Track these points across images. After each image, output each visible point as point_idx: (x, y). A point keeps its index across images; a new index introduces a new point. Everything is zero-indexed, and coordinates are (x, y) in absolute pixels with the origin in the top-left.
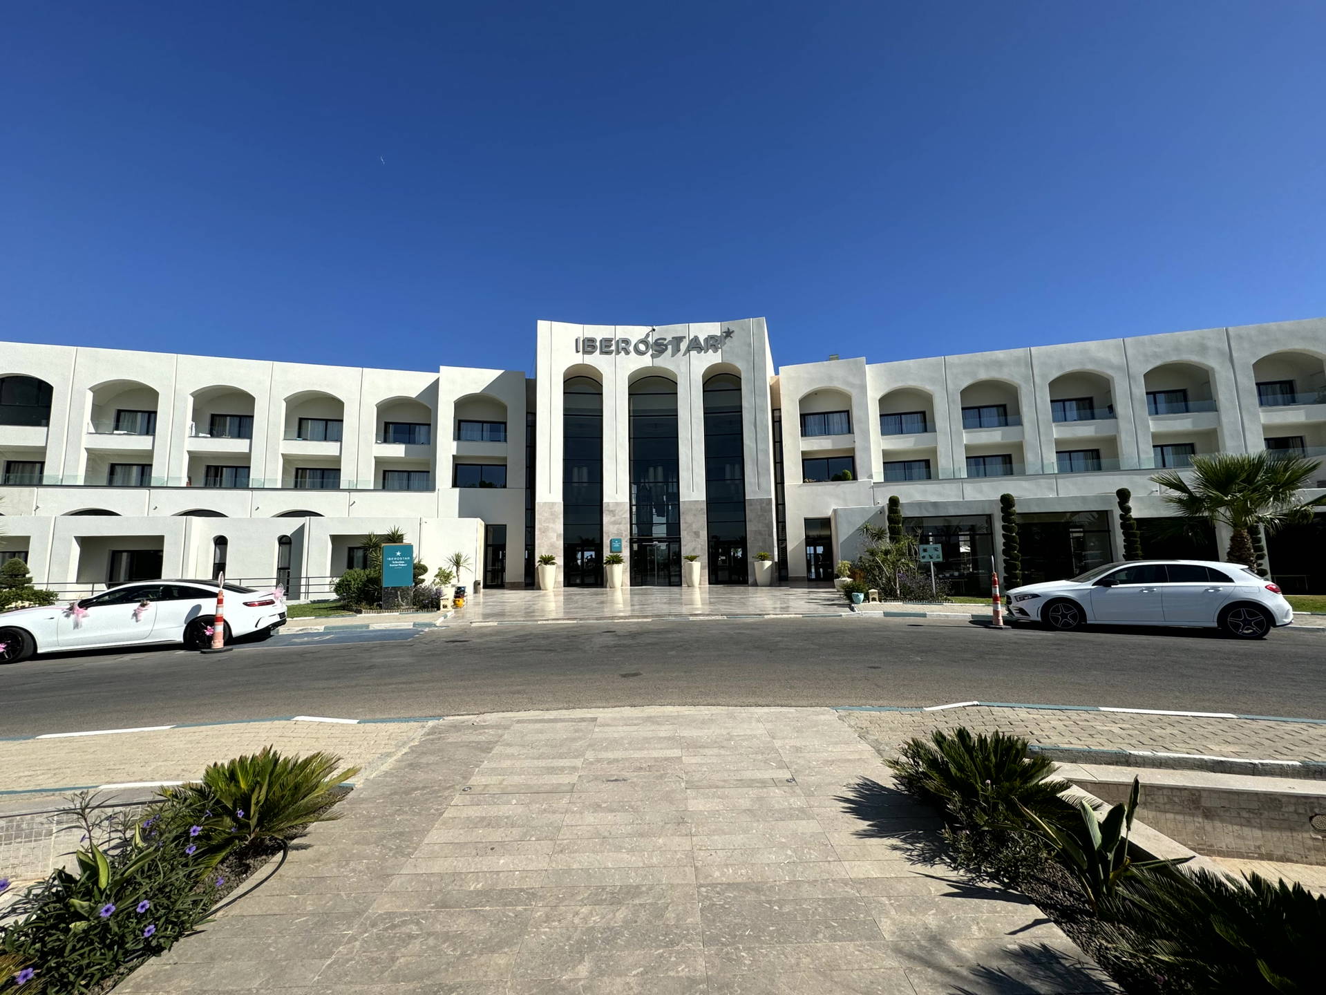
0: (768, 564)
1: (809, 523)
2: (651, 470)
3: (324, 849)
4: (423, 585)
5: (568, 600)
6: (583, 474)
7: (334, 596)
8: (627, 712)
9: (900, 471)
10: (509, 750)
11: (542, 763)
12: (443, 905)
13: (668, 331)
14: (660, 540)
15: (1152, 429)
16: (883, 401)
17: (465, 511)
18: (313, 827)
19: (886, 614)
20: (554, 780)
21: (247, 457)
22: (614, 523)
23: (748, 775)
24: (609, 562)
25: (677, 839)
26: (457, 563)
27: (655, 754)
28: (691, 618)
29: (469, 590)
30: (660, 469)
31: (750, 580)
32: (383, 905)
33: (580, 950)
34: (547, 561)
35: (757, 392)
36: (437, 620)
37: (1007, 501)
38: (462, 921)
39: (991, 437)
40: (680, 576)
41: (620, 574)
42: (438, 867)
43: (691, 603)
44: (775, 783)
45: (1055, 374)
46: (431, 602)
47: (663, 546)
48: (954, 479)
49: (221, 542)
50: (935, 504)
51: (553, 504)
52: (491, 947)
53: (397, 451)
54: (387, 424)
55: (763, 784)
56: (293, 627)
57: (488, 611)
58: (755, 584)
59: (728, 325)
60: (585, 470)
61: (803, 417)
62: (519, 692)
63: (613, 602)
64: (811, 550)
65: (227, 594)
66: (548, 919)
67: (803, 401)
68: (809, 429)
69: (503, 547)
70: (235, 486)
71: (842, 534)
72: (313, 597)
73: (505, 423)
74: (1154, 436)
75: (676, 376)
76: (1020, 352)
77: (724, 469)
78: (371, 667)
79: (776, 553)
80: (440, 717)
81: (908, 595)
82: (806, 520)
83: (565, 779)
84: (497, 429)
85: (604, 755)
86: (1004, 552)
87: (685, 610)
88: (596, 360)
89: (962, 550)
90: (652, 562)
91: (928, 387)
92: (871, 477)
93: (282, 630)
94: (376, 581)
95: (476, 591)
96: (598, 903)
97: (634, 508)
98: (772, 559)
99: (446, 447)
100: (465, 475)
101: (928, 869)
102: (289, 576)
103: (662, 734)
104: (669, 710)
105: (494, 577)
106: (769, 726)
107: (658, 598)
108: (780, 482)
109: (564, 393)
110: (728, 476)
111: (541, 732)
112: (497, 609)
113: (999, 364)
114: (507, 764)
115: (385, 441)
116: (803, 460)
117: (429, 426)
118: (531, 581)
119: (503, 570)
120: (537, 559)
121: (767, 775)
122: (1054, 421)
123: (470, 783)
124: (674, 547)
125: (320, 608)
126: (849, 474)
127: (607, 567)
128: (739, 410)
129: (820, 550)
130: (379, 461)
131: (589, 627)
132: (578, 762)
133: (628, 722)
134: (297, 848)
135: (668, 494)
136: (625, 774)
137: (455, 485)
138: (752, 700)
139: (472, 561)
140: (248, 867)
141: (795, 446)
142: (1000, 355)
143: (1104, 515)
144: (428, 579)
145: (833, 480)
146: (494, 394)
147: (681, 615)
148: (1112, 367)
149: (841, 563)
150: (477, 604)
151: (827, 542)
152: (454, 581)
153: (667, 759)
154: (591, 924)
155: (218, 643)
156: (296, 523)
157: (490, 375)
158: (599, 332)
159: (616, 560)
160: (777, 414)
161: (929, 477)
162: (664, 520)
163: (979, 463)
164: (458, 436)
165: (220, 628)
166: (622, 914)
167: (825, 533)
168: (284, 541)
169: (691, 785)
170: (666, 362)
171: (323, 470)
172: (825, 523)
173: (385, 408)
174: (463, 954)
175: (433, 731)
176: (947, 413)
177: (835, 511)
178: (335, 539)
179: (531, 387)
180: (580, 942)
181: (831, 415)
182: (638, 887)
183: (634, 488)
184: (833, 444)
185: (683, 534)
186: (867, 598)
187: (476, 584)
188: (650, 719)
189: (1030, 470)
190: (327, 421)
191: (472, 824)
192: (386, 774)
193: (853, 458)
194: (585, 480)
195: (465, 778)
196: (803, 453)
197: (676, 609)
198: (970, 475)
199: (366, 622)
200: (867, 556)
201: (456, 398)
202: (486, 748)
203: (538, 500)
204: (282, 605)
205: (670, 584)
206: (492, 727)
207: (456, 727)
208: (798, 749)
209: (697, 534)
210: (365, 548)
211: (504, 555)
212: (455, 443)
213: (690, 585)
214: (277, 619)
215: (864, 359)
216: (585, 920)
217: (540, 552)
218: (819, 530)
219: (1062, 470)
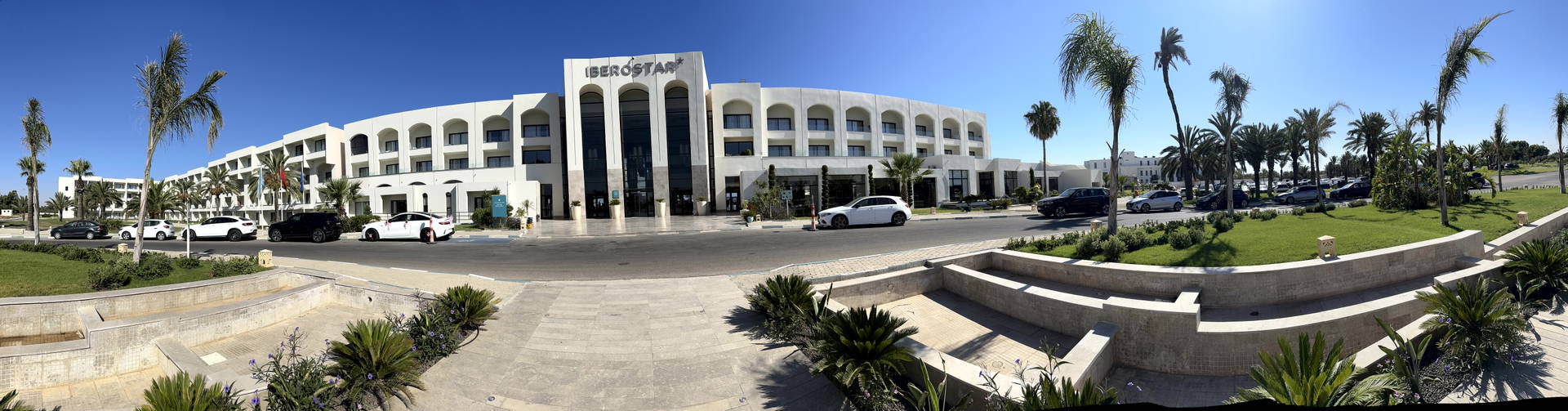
0: (704, 203)
1: (728, 179)
2: (635, 148)
3: (493, 332)
4: (512, 216)
5: (589, 225)
6: (594, 153)
7: (471, 222)
8: (622, 282)
9: (776, 151)
10: (565, 299)
11: (580, 306)
12: (544, 363)
13: (642, 59)
14: (642, 190)
15: (883, 139)
16: (769, 110)
17: (530, 177)
18: (486, 322)
19: (763, 227)
20: (586, 314)
21: (430, 156)
22: (614, 181)
23: (681, 310)
24: (612, 204)
25: (645, 342)
26: (527, 205)
27: (635, 303)
28: (660, 234)
29: (534, 220)
30: (640, 149)
31: (694, 212)
32: (519, 359)
33: (600, 387)
34: (576, 204)
35: (698, 100)
36: (522, 234)
37: (825, 169)
38: (552, 370)
39: (820, 135)
40: (654, 211)
41: (619, 211)
42: (539, 347)
43: (661, 225)
44: (694, 313)
45: (849, 107)
46: (516, 225)
47: (644, 194)
48: (802, 157)
49: (425, 196)
50: (792, 170)
51: (578, 171)
52: (565, 382)
53: (493, 146)
54: (488, 132)
55: (689, 314)
56: (457, 235)
57: (545, 230)
58: (697, 215)
59: (679, 55)
60: (595, 151)
61: (725, 116)
62: (567, 271)
63: (615, 226)
64: (728, 195)
65: (433, 219)
66: (586, 373)
67: (725, 107)
68: (729, 124)
69: (551, 197)
70: (427, 170)
71: (745, 185)
72: (462, 222)
73: (549, 125)
74: (884, 142)
75: (648, 88)
76: (835, 92)
77: (679, 148)
78: (494, 255)
79: (709, 197)
80: (530, 281)
81: (776, 217)
82: (726, 178)
83: (591, 314)
84: (544, 129)
85: (609, 303)
86: (822, 194)
87: (657, 229)
88: (599, 81)
89: (806, 194)
90: (637, 203)
91: (792, 104)
92: (761, 154)
93: (453, 236)
94: (489, 214)
95: (537, 220)
96: (609, 368)
97: (626, 172)
98: (707, 200)
99: (518, 142)
100: (530, 157)
101: (758, 341)
102: (451, 210)
103: (639, 293)
104: (643, 281)
105: (546, 213)
106: (695, 286)
107: (641, 225)
108: (711, 156)
109: (581, 104)
110: (681, 152)
111: (578, 291)
112: (550, 230)
113: (825, 96)
114: (564, 305)
115: (488, 141)
116: (725, 143)
117: (509, 130)
118: (567, 215)
119: (551, 209)
120: (570, 203)
121: (691, 310)
122: (848, 130)
123: (548, 312)
124: (650, 194)
125: (465, 227)
126: (750, 152)
127: (611, 207)
128: (687, 110)
129: (735, 195)
130: (485, 152)
131: (602, 240)
132: (598, 306)
133: (622, 287)
134: (482, 330)
135: (646, 164)
136: (621, 312)
137: (523, 163)
138: (687, 274)
139: (534, 204)
140: (466, 334)
141: (721, 134)
142: (827, 91)
143: (863, 176)
144: (514, 213)
145: (742, 155)
146: (542, 108)
147: (653, 232)
148: (870, 107)
149: (744, 201)
150: (538, 227)
151: (737, 190)
152: (525, 215)
153: (641, 305)
154: (604, 376)
155: (432, 240)
156: (452, 186)
157: (539, 97)
158: (599, 62)
159: (617, 203)
160: (710, 114)
161: (791, 155)
162: (644, 179)
163: (816, 149)
164: (524, 135)
165: (432, 233)
166: (618, 373)
167: (737, 185)
168: (448, 195)
169: (653, 317)
170: (642, 80)
171: (461, 159)
172: (737, 179)
173: (487, 123)
174: (554, 383)
175: (527, 287)
176: (800, 120)
177: (741, 172)
178: (469, 193)
179: (562, 101)
180: (600, 383)
181: (741, 117)
182: (625, 362)
183: (625, 160)
184: (742, 134)
185: (655, 186)
186: (755, 219)
187: (538, 216)
188: (633, 285)
189: (836, 154)
190: (460, 134)
191: (551, 331)
192: (511, 304)
193: (752, 142)
194: (596, 156)
195: (546, 309)
196: (725, 138)
197: (652, 229)
198: (810, 155)
199: (486, 235)
200: (756, 197)
201: (521, 113)
202: (553, 297)
203: (569, 169)
204: (452, 225)
205: (648, 216)
206: (555, 287)
207: (538, 286)
208: (708, 296)
209: (663, 186)
210: (482, 198)
211: (551, 201)
212: (522, 139)
213: (660, 216)
214: (451, 231)
215: (759, 84)
216: (603, 374)
217: (572, 199)
218: (733, 183)
219: (850, 155)
